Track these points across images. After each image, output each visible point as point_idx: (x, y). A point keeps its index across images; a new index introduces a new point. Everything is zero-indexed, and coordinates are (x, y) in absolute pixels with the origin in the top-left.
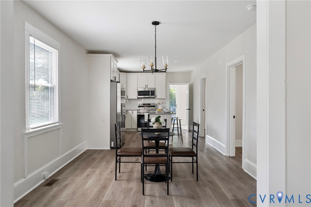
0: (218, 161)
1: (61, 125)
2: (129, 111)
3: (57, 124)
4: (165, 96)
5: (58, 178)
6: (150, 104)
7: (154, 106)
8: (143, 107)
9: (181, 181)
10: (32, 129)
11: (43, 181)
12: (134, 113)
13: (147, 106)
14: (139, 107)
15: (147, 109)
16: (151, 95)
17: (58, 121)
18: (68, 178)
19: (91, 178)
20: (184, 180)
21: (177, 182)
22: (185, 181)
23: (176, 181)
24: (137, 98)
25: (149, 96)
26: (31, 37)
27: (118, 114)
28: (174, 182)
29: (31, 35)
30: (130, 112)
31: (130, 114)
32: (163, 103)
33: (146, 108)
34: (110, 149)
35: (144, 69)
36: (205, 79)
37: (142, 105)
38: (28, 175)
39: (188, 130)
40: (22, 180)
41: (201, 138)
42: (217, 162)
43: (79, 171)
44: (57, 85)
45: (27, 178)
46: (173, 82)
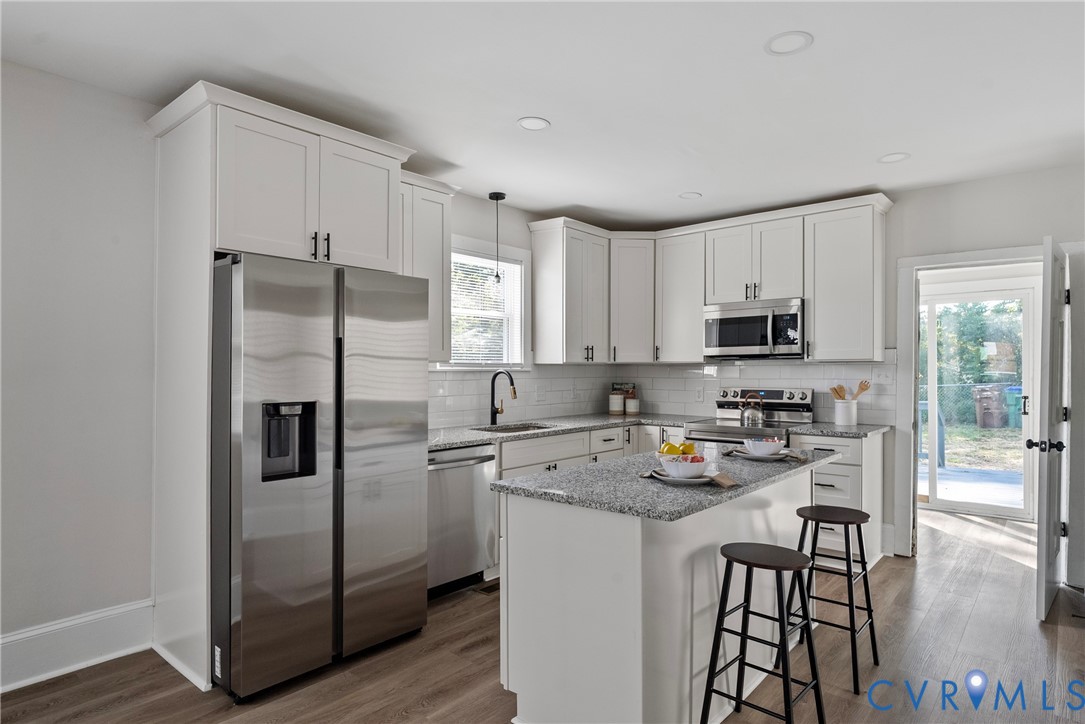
2: (649, 429)
6: (779, 394)
7: (809, 408)
13: (756, 406)
14: (720, 405)
15: (754, 421)
16: (775, 344)
24: (708, 359)
25: (764, 350)
30: (656, 433)
32: (864, 387)
33: (746, 414)
37: (739, 399)
46: (945, 253)
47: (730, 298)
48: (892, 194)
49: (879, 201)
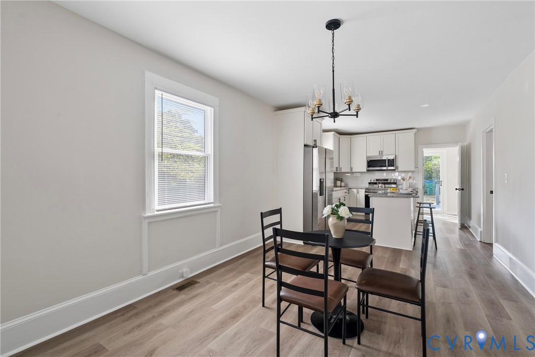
0: (512, 317)
1: (219, 206)
2: (353, 190)
3: (212, 205)
4: (414, 167)
5: (199, 281)
6: (387, 180)
7: (395, 183)
8: (376, 183)
9: (379, 351)
10: (158, 211)
11: (181, 280)
12: (360, 193)
13: (382, 183)
14: (370, 183)
15: (382, 187)
16: (388, 166)
17: (212, 201)
18: (210, 283)
19: (236, 291)
20: (390, 351)
21: (370, 350)
22: (390, 354)
23: (369, 347)
24: (366, 171)
25: (385, 168)
26: (157, 92)
27: (314, 193)
28: (364, 348)
29: (156, 88)
30: (355, 191)
31: (354, 194)
32: (410, 178)
33: (380, 185)
34: (303, 244)
35: (312, 115)
36: (491, 131)
37: (375, 182)
38: (149, 272)
39: (458, 226)
40: (140, 277)
41: (486, 245)
42: (510, 319)
43: (232, 274)
44: (213, 153)
45: (148, 275)
46: (430, 144)
47: (374, 154)
48: (418, 129)
49: (416, 130)
